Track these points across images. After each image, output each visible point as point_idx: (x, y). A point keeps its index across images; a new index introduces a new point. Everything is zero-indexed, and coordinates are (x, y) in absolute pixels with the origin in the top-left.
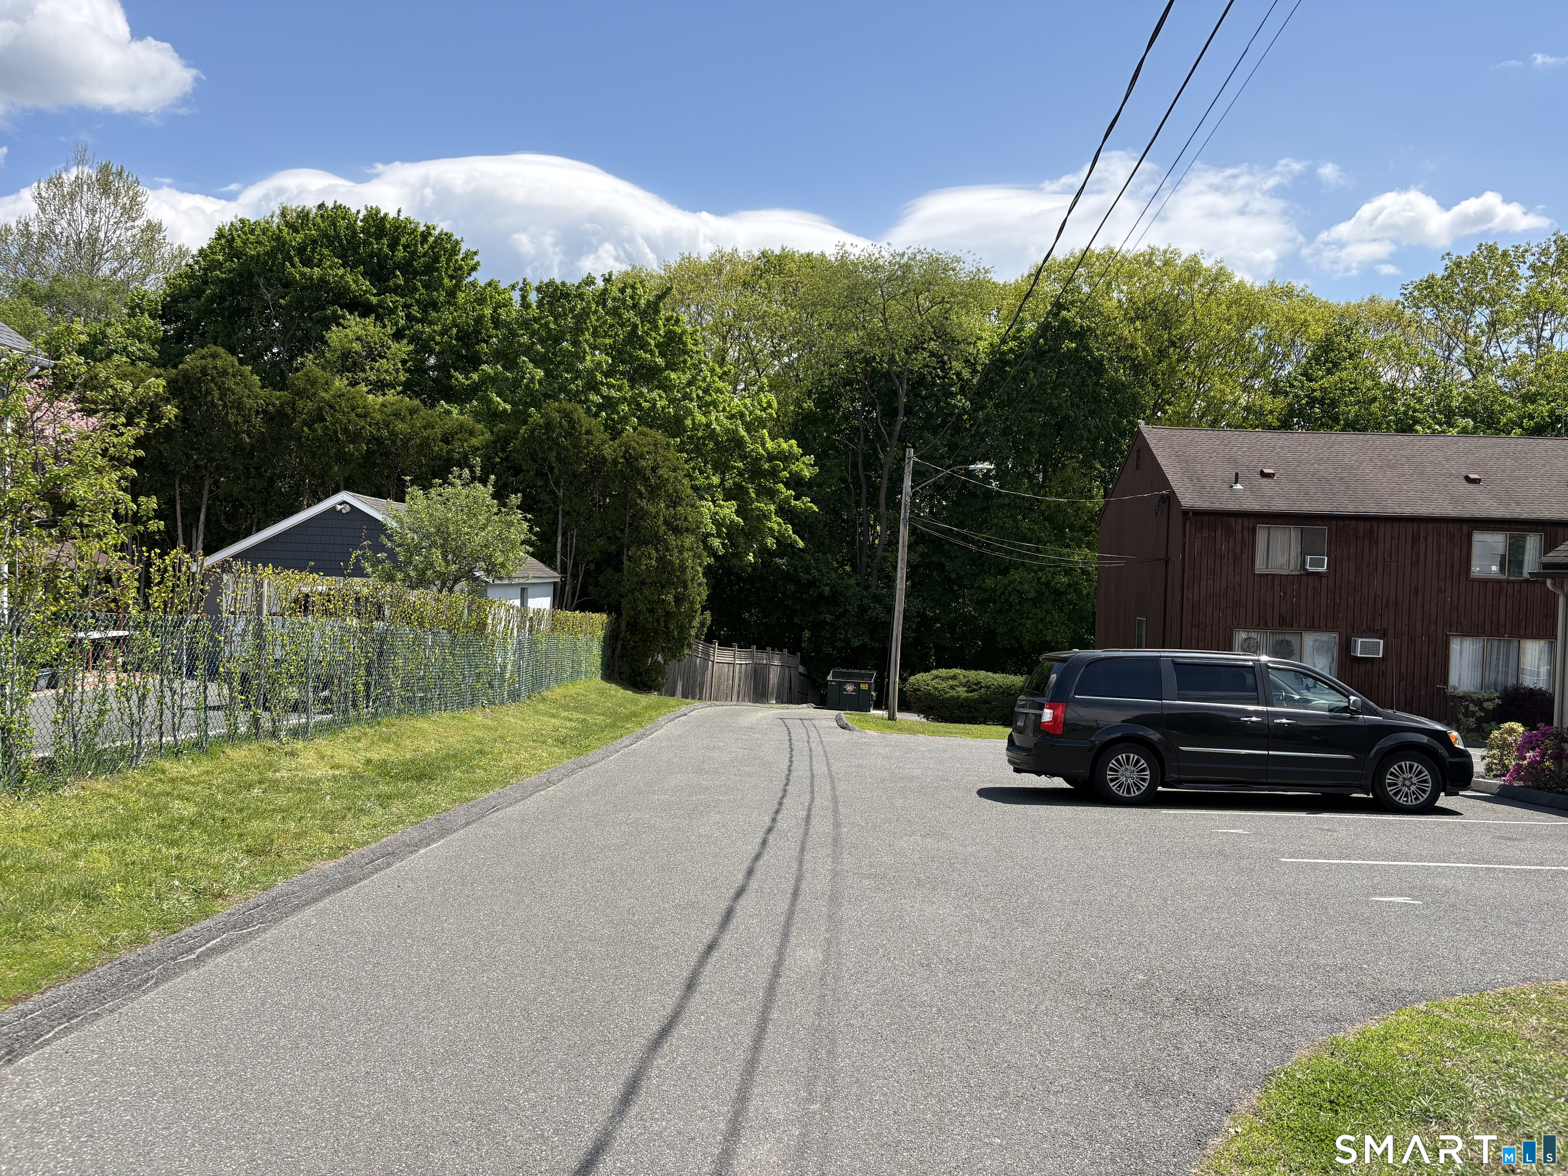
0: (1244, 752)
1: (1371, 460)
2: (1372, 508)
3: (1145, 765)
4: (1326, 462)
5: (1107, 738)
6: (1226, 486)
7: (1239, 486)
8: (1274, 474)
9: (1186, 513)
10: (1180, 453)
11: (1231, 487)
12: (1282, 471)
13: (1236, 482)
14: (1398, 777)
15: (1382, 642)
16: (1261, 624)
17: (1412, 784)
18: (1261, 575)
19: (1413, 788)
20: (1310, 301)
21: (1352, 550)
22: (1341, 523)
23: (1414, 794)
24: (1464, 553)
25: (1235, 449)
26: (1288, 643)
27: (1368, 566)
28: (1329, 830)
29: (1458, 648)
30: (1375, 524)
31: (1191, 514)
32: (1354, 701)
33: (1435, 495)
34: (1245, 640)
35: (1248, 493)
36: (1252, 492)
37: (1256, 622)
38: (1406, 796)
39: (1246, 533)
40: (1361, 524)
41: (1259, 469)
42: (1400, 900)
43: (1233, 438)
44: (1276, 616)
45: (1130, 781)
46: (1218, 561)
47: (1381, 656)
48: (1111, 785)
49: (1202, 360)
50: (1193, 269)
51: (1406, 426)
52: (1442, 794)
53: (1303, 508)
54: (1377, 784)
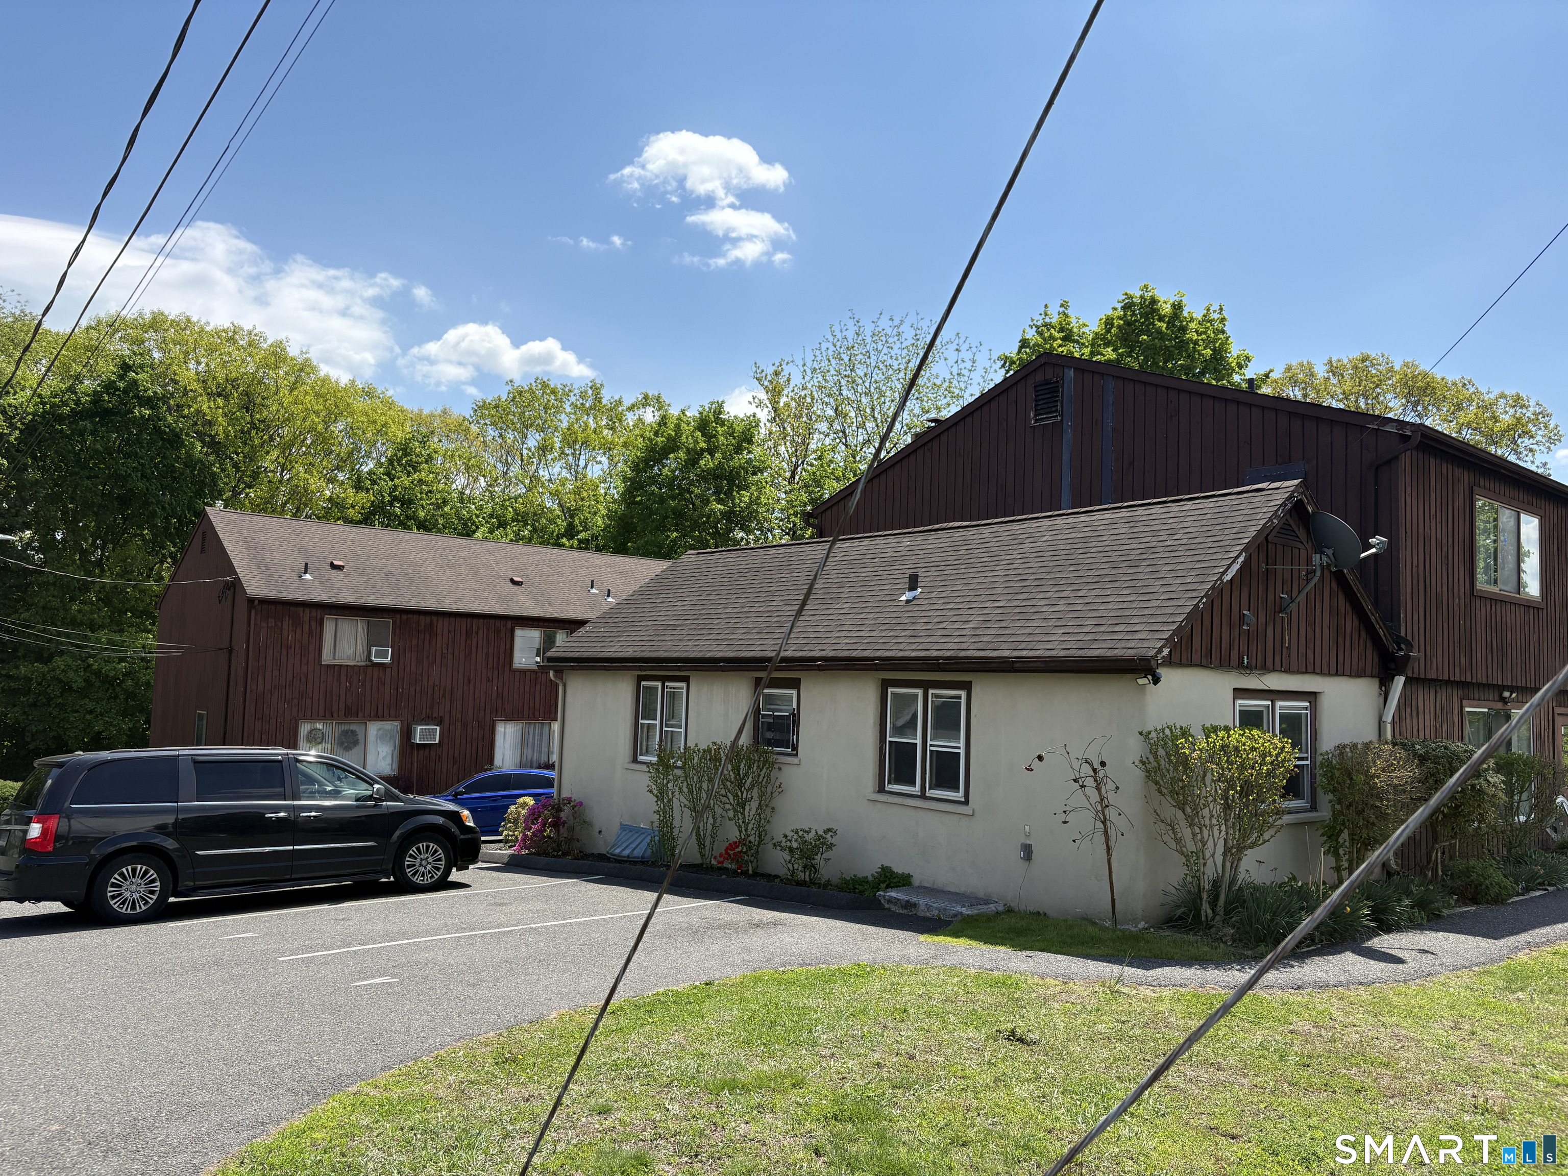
0: (267, 849)
1: (433, 559)
2: (431, 604)
3: (155, 875)
4: (393, 558)
5: (111, 849)
6: (295, 576)
7: (308, 577)
8: (343, 567)
9: (251, 601)
10: (249, 539)
11: (301, 577)
12: (351, 564)
13: (306, 572)
14: (416, 858)
15: (438, 728)
16: (327, 715)
17: (429, 863)
18: (328, 665)
19: (429, 867)
20: (390, 405)
21: (414, 642)
22: (404, 617)
23: (430, 872)
24: (508, 646)
25: (307, 539)
26: (354, 733)
27: (428, 657)
28: (343, 919)
29: (503, 730)
30: (434, 618)
31: (256, 602)
32: (378, 789)
33: (486, 594)
34: (311, 732)
35: (317, 584)
36: (321, 583)
37: (321, 713)
38: (423, 876)
39: (313, 624)
40: (422, 617)
41: (329, 561)
42: (378, 980)
43: (305, 528)
44: (342, 706)
45: (136, 896)
46: (284, 652)
47: (437, 742)
48: (112, 902)
49: (286, 447)
50: (277, 355)
51: (467, 530)
52: (454, 869)
53: (370, 601)
54: (398, 867)
